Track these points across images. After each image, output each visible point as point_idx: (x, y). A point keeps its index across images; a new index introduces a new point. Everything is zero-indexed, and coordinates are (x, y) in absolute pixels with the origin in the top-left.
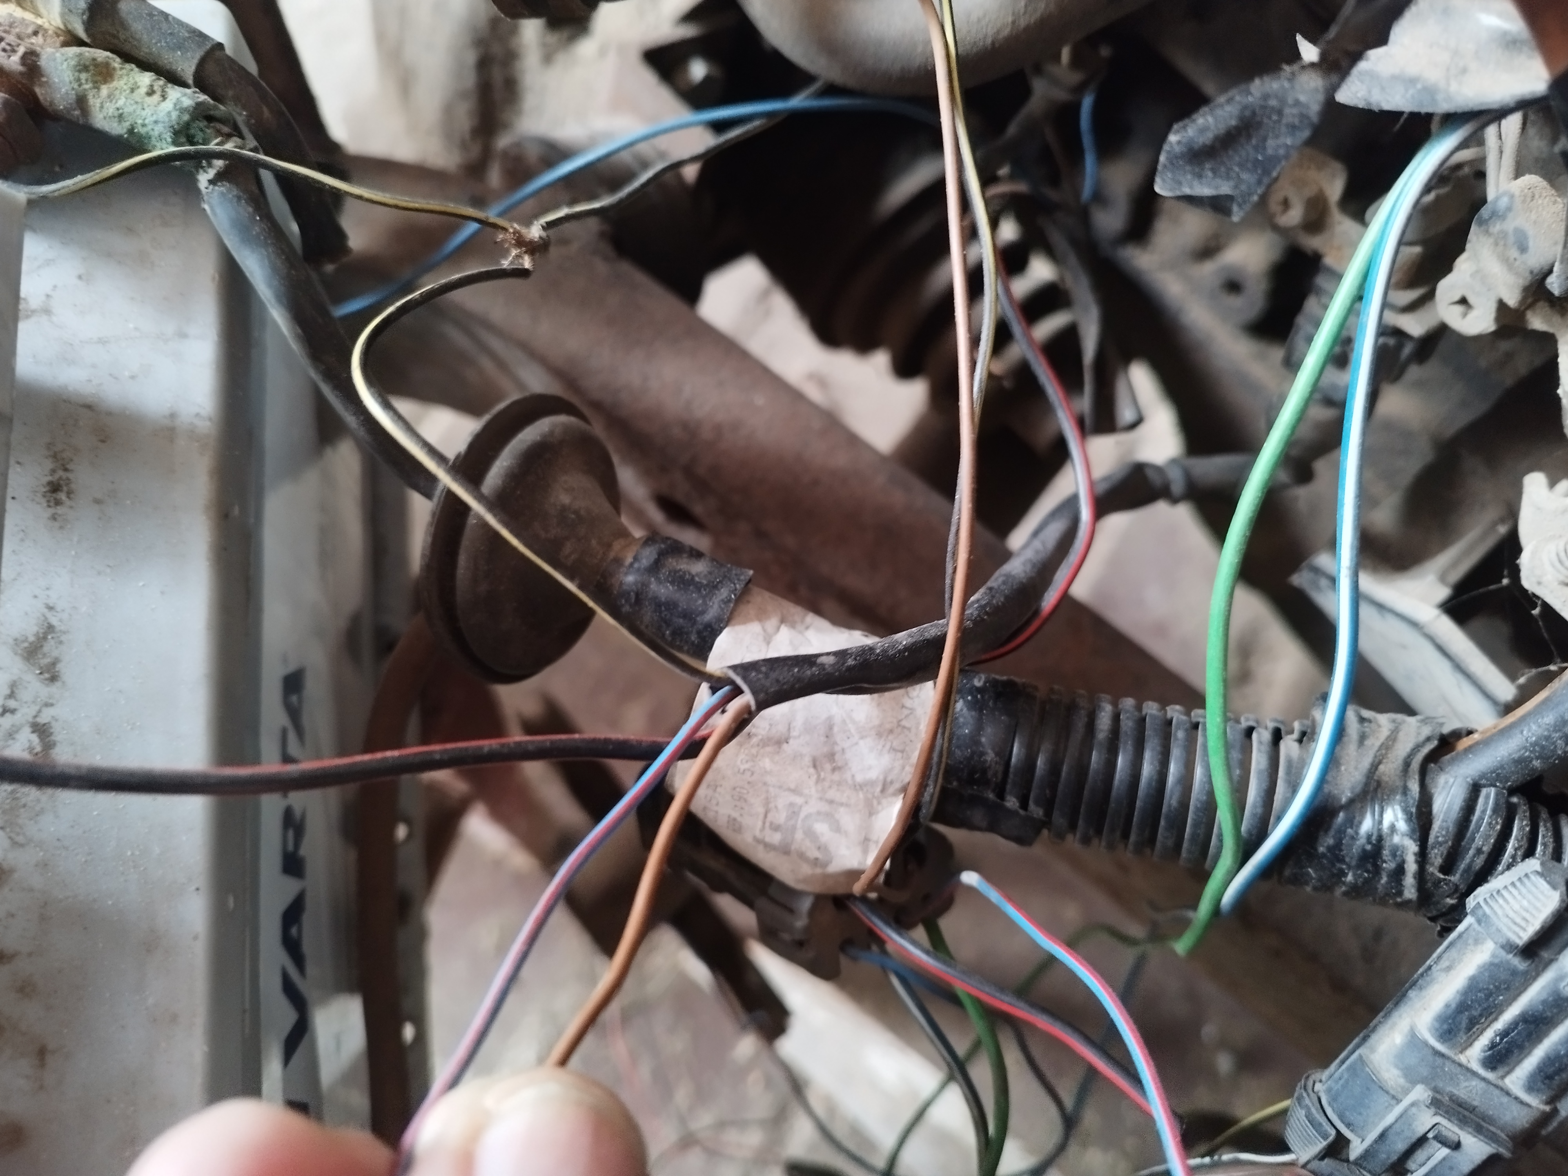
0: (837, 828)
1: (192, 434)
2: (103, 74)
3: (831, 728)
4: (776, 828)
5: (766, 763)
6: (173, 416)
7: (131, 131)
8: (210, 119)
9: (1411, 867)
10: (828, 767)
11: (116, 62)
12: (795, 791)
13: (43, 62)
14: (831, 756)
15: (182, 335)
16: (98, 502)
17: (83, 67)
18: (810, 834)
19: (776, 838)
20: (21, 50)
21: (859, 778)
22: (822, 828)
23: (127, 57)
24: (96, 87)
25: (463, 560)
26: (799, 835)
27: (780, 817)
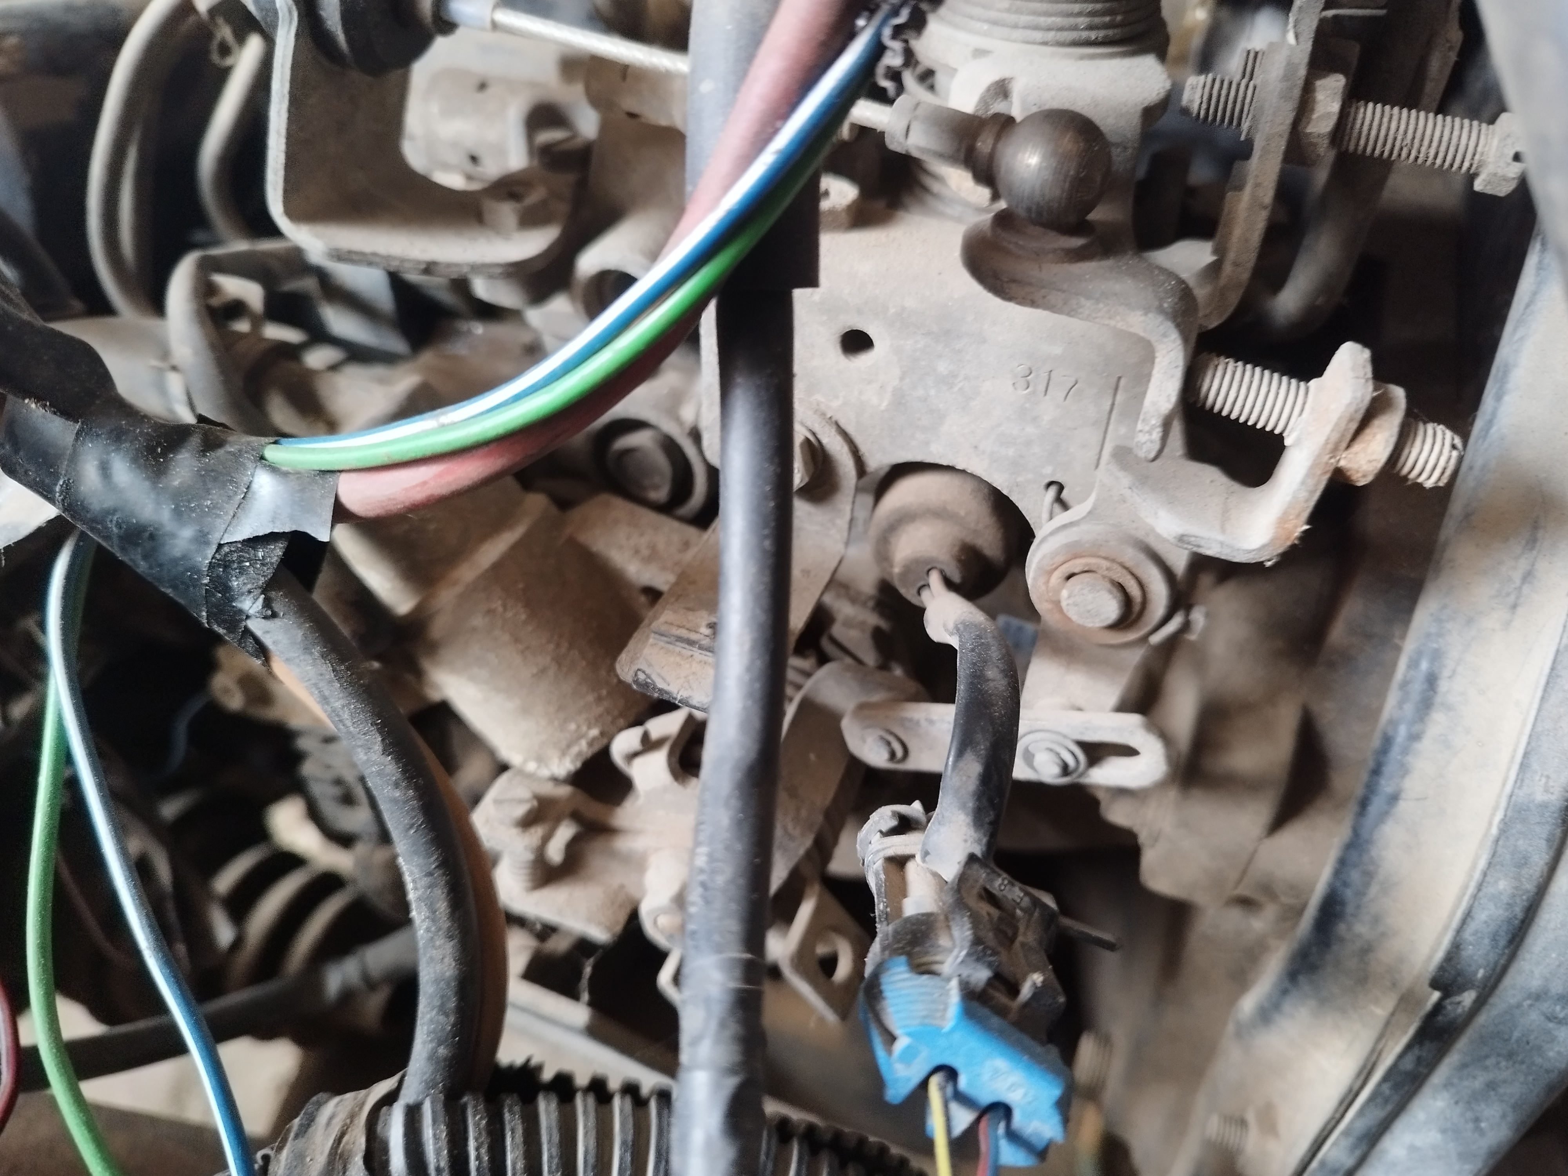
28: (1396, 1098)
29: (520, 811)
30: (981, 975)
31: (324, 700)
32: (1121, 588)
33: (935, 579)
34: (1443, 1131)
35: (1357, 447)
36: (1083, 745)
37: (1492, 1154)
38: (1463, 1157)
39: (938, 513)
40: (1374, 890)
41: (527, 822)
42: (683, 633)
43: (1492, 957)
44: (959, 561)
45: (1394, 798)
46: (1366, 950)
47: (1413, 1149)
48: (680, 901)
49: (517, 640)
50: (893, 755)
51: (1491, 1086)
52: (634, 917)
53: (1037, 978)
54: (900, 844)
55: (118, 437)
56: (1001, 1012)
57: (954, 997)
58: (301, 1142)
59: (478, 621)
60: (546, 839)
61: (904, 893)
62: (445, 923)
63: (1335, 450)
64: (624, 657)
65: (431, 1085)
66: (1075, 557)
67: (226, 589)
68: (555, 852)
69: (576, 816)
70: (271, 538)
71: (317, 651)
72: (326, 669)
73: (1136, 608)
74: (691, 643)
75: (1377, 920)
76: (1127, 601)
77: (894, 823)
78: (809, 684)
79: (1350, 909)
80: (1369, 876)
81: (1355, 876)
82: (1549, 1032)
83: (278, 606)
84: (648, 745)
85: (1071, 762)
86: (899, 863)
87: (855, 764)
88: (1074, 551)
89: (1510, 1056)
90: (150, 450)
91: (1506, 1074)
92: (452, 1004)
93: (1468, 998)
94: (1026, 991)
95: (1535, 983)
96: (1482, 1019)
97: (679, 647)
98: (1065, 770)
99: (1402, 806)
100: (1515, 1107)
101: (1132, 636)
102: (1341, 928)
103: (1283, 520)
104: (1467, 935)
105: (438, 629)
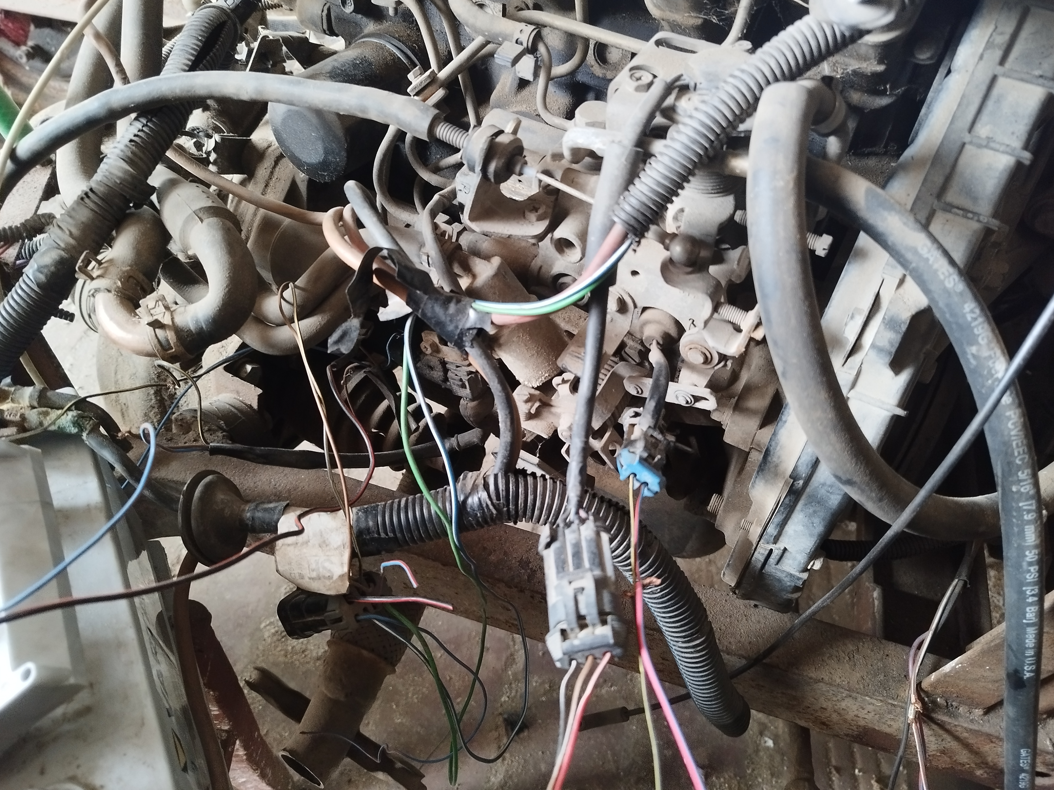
0: (332, 563)
1: (96, 508)
2: (46, 414)
3: (321, 533)
4: (313, 570)
5: (305, 550)
6: (88, 505)
7: (59, 427)
8: (83, 417)
9: (489, 503)
10: (324, 545)
11: (50, 410)
12: (316, 556)
13: (26, 416)
14: (324, 542)
15: (86, 483)
16: (70, 535)
17: (40, 414)
18: (324, 568)
19: (314, 575)
20: (19, 415)
21: (335, 546)
22: (327, 565)
23: (52, 408)
24: (45, 417)
25: (193, 522)
26: (321, 570)
27: (313, 566)
28: (786, 513)
29: (525, 398)
30: (645, 455)
31: (484, 369)
32: (705, 354)
33: (654, 343)
34: (803, 526)
35: (755, 332)
36: (693, 396)
37: (819, 535)
38: (811, 535)
39: (658, 322)
40: (778, 448)
41: (527, 401)
42: (577, 354)
43: (807, 471)
44: (663, 338)
45: (785, 422)
46: (776, 466)
47: (795, 531)
48: (570, 428)
49: (526, 346)
50: (638, 392)
51: (815, 512)
52: (556, 431)
53: (659, 457)
54: (634, 421)
55: (437, 300)
56: (650, 464)
57: (637, 458)
58: (464, 482)
59: (515, 339)
60: (531, 407)
61: (632, 433)
62: (509, 427)
63: (749, 333)
64: (559, 359)
65: (501, 469)
66: (692, 344)
67: (462, 341)
68: (533, 411)
69: (540, 400)
70: (475, 328)
71: (483, 357)
72: (485, 362)
73: (709, 360)
74: (579, 358)
75: (779, 457)
76: (706, 357)
77: (633, 414)
78: (616, 366)
79: (772, 453)
80: (777, 444)
81: (773, 443)
82: (828, 496)
83: (474, 345)
84: (564, 381)
85: (690, 401)
86: (633, 425)
87: (627, 393)
88: (692, 342)
89: (819, 503)
90: (444, 303)
91: (818, 509)
92: (508, 449)
93: (801, 482)
94: (656, 459)
95: (822, 481)
96: (808, 490)
97: (575, 359)
98: (687, 402)
99: (787, 424)
100: (823, 520)
101: (709, 366)
102: (769, 458)
103: (738, 347)
104: (799, 463)
105: (502, 341)
